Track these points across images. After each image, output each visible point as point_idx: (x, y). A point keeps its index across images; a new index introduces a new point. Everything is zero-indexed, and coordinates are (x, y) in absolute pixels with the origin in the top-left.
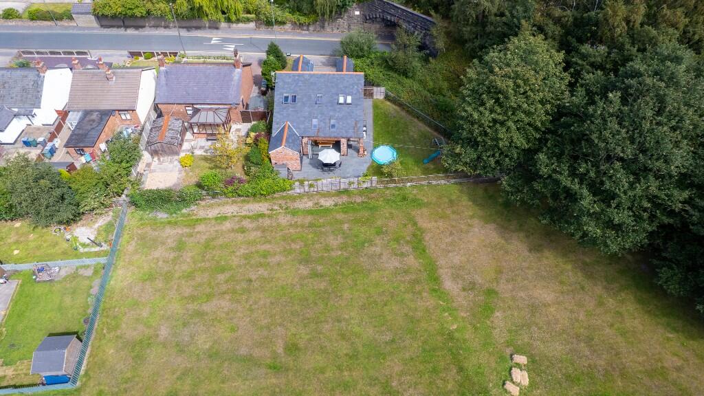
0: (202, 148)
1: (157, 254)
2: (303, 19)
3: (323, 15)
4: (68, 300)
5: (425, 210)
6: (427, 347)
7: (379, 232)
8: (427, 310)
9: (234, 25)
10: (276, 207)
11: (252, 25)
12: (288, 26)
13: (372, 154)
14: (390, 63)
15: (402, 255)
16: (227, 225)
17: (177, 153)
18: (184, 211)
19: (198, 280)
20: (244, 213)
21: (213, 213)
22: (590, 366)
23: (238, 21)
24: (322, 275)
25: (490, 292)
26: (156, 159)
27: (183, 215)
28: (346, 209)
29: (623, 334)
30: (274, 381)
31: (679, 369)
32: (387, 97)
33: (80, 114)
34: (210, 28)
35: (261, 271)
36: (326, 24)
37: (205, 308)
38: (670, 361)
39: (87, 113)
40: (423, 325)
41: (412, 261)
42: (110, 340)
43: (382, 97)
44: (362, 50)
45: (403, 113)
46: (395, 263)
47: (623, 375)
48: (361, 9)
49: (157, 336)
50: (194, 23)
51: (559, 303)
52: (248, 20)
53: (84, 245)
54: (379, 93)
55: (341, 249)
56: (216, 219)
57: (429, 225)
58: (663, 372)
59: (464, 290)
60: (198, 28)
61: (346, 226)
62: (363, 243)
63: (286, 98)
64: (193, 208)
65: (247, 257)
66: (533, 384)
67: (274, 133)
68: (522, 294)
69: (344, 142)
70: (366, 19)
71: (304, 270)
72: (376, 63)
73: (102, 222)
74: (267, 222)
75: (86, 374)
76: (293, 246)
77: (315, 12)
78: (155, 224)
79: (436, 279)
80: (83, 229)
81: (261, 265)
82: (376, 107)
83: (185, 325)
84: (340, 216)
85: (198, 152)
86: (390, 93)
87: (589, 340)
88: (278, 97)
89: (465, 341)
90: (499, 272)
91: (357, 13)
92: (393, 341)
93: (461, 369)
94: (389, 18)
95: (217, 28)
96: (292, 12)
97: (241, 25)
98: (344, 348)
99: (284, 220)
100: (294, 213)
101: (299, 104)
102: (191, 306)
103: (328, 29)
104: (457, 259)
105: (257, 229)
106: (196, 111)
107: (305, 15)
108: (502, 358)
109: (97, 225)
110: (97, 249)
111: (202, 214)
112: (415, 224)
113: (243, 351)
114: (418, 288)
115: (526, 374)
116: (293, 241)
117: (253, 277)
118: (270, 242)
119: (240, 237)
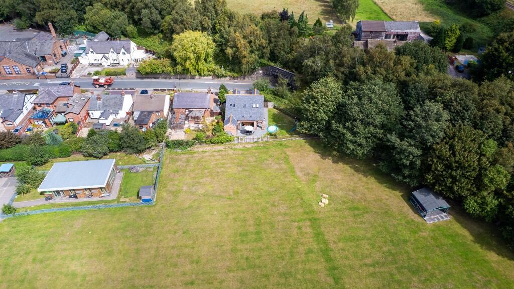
0: (193, 127)
1: (178, 164)
2: (235, 75)
3: (245, 73)
4: (145, 178)
5: (290, 149)
6: (289, 193)
7: (271, 156)
8: (290, 181)
9: (202, 77)
10: (227, 148)
11: (211, 77)
12: (228, 78)
13: (267, 128)
14: (276, 92)
15: (280, 164)
16: (207, 154)
17: (183, 128)
18: (189, 149)
19: (197, 172)
20: (213, 150)
21: (200, 150)
22: (353, 198)
23: (204, 75)
24: (247, 170)
25: (315, 176)
26: (173, 130)
27: (188, 151)
28: (257, 148)
29: (368, 189)
30: (229, 202)
31: (387, 199)
32: (274, 107)
33: (139, 113)
34: (190, 78)
35: (222, 169)
36: (246, 77)
37: (201, 181)
38: (384, 197)
39: (142, 112)
40: (288, 186)
41: (284, 166)
42: (164, 191)
43: (272, 107)
44: (263, 87)
45: (282, 114)
46: (277, 166)
47: (365, 201)
48: (262, 70)
49: (182, 190)
50: (183, 76)
51: (343, 179)
52: (209, 75)
53: (148, 161)
54: (271, 105)
55: (255, 162)
56: (202, 152)
57: (292, 154)
58: (381, 200)
59: (305, 175)
60: (184, 78)
61: (256, 154)
62: (264, 160)
63: (231, 105)
64: (192, 148)
65: (216, 165)
66: (329, 204)
67: (226, 119)
68: (329, 177)
69: (255, 123)
70: (265, 75)
71: (240, 169)
72: (269, 93)
73: (154, 152)
74: (224, 153)
75: (156, 200)
76: (235, 161)
77: (241, 71)
78: (177, 154)
79: (294, 172)
80: (146, 155)
81: (222, 167)
82: (269, 111)
83: (193, 186)
84: (254, 151)
85: (192, 128)
86: (276, 105)
87: (353, 191)
88: (227, 105)
89: (304, 191)
90: (320, 169)
91: (261, 72)
92: (276, 191)
93: (302, 199)
94: (275, 73)
95: (194, 79)
96: (230, 71)
97: (205, 77)
98: (256, 193)
99: (230, 152)
100: (235, 149)
101: (236, 107)
102: (195, 180)
103: (247, 79)
104: (302, 165)
105: (220, 155)
106: (190, 112)
107: (236, 73)
108: (318, 196)
109: (152, 154)
110: (154, 162)
111: (196, 150)
112: (286, 153)
113: (217, 194)
114: (286, 174)
115: (327, 200)
116: (235, 159)
117: (219, 171)
118: (225, 160)
119: (213, 158)
